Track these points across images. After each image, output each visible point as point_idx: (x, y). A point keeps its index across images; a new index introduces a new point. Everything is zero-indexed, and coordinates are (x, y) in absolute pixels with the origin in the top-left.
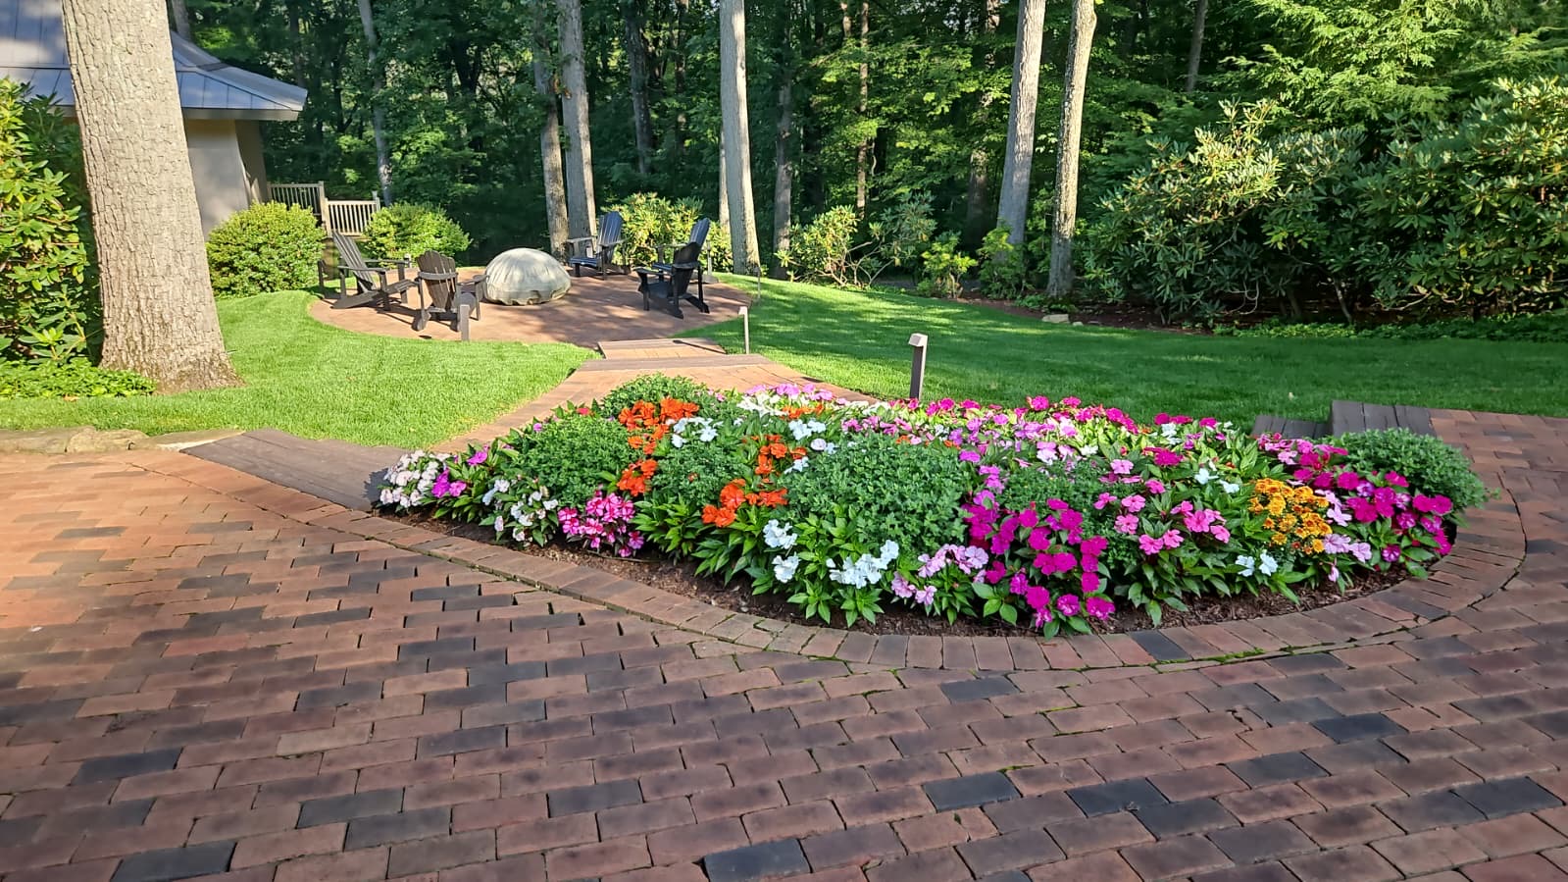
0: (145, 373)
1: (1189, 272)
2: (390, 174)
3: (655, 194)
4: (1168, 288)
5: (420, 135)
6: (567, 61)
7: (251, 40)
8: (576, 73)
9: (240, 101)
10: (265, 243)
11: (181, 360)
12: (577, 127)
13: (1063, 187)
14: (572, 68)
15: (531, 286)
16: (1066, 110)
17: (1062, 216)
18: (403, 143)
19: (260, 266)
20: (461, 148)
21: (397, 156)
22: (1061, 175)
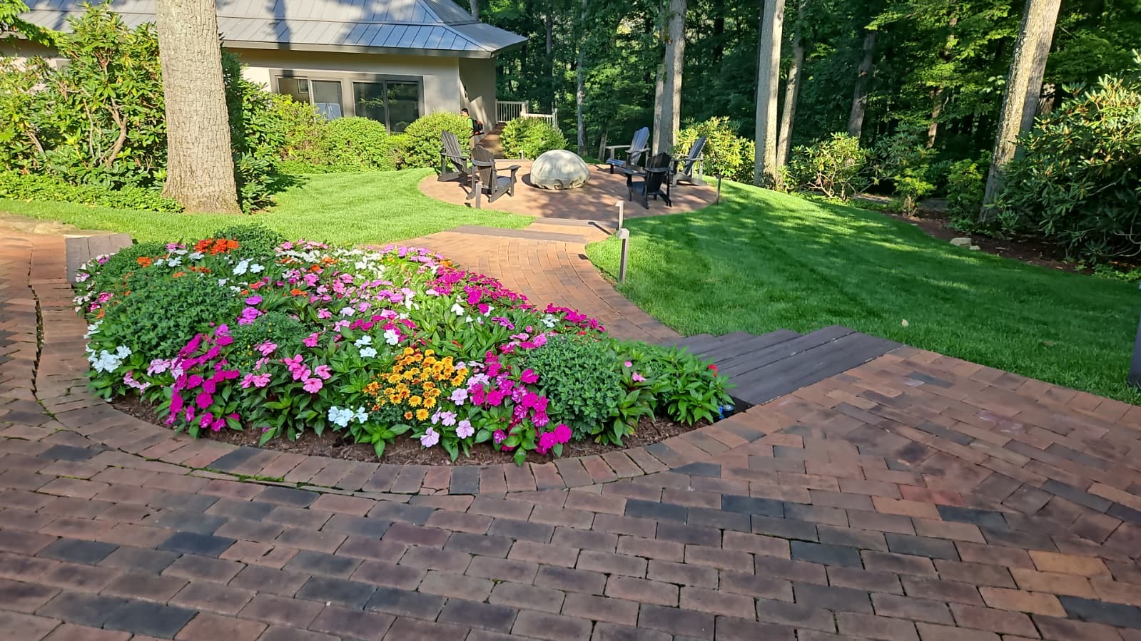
0: (181, 200)
1: (1067, 209)
2: (584, 98)
3: (728, 118)
4: (1051, 223)
5: (603, 71)
6: (672, 17)
7: (521, 5)
8: (678, 25)
9: (459, 45)
10: (433, 137)
11: (200, 194)
12: (673, 66)
13: (1005, 125)
14: (675, 20)
15: (555, 176)
16: (1016, 55)
17: (1000, 151)
18: (592, 76)
19: (429, 151)
20: (638, 80)
21: (588, 85)
22: (1004, 114)
